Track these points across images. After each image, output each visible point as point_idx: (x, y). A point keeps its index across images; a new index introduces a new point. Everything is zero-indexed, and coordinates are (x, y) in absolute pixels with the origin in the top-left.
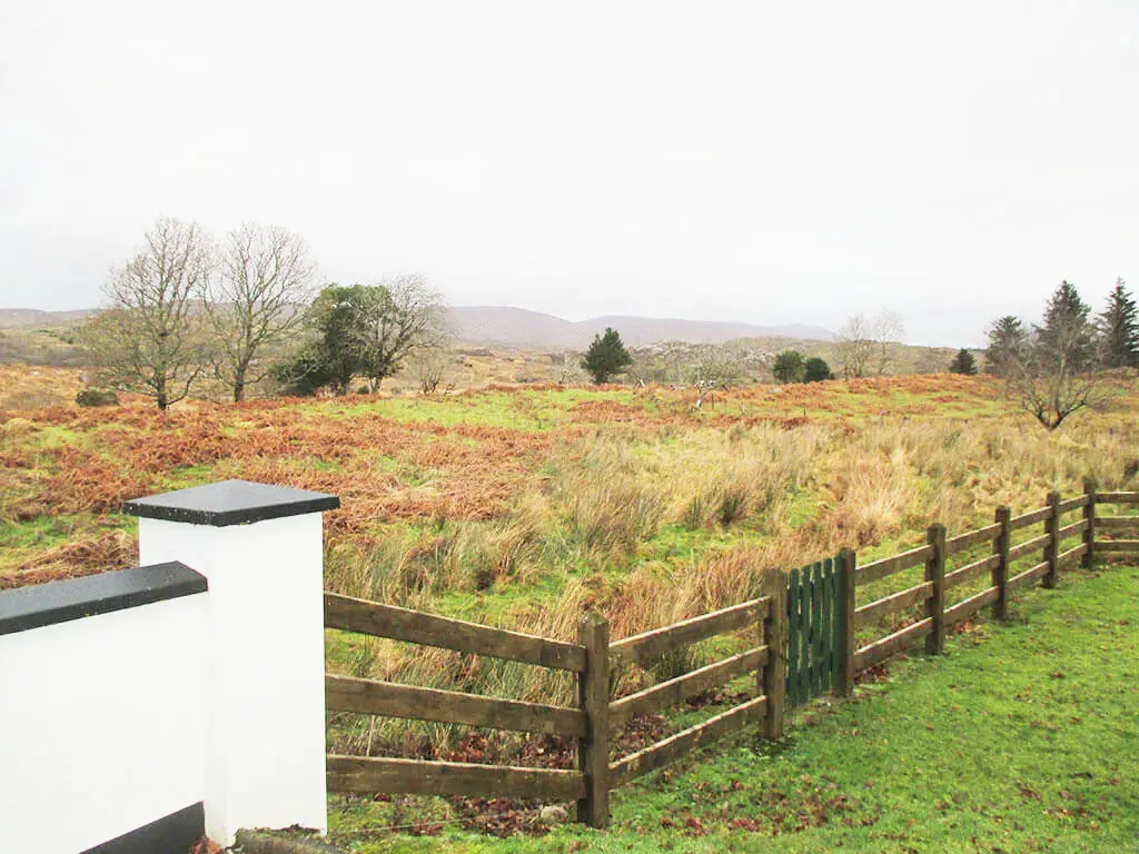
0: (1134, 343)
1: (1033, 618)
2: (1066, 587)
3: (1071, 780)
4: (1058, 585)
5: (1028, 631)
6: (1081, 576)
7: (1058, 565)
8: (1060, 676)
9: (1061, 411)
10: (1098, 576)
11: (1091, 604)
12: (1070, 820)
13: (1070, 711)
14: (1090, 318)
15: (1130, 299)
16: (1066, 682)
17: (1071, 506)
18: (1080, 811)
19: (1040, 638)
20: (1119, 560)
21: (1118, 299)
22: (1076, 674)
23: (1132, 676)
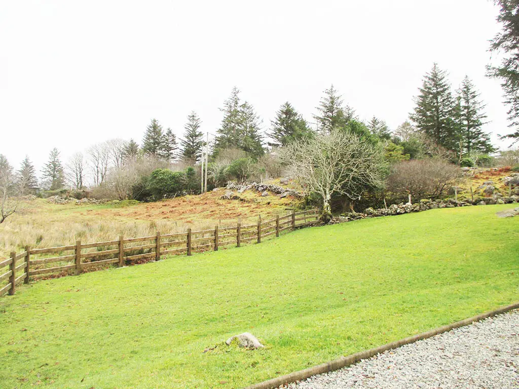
0: (33, 184)
1: (7, 309)
2: (19, 293)
3: (40, 369)
4: (15, 293)
5: (6, 315)
6: (25, 287)
7: (15, 284)
8: (25, 330)
9: (4, 215)
10: (32, 286)
11: (32, 298)
12: (43, 383)
13: (32, 342)
14: (13, 172)
15: (31, 165)
16: (28, 332)
17: (20, 257)
18: (46, 379)
19: (12, 317)
20: (39, 278)
21: (26, 164)
22: (32, 328)
23: (54, 323)
